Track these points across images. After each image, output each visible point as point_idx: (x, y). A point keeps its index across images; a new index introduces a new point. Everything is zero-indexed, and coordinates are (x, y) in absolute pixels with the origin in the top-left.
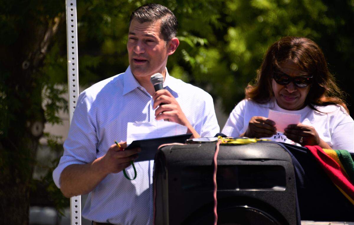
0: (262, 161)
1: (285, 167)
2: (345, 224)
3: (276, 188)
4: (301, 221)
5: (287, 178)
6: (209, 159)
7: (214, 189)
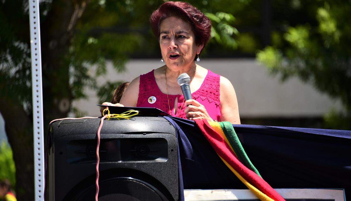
0: (143, 134)
1: (167, 139)
2: (226, 191)
3: (159, 160)
4: (184, 190)
5: (169, 150)
6: (93, 133)
7: (96, 162)
